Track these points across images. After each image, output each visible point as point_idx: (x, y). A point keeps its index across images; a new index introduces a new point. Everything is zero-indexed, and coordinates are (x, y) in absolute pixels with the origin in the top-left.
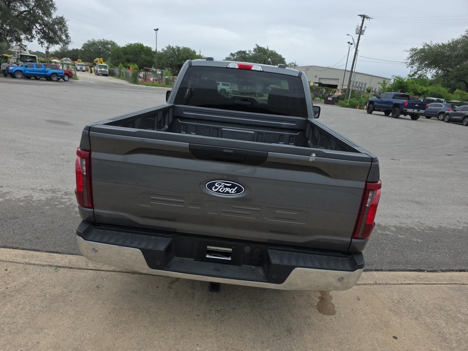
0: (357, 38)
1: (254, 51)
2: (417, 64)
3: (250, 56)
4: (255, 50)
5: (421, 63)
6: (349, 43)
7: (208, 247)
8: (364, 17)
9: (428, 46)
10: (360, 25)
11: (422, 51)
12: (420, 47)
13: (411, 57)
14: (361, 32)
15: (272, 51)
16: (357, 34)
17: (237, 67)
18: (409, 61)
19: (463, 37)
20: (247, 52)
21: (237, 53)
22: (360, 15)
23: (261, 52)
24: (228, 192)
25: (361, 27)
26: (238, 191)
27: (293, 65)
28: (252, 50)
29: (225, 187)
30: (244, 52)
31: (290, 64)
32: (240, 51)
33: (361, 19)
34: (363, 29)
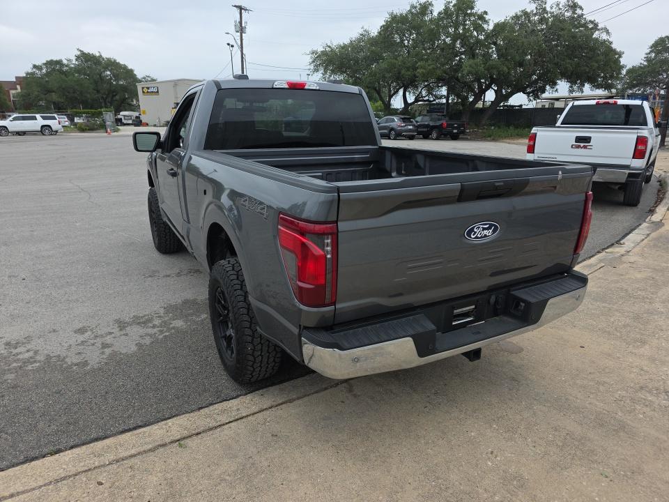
0: (239, 38)
1: (76, 60)
2: (322, 71)
3: (71, 68)
4: (78, 58)
5: (326, 70)
6: (228, 44)
7: (455, 311)
8: (240, 8)
9: (329, 47)
10: (238, 20)
11: (324, 53)
12: (320, 49)
13: (313, 62)
14: (242, 30)
15: (109, 60)
16: (237, 32)
17: (287, 86)
18: (312, 67)
19: (361, 35)
20: (65, 62)
21: (44, 64)
22: (235, 6)
23: (89, 60)
24: (485, 236)
25: (241, 22)
26: (494, 232)
27: (149, 79)
28: (74, 58)
29: (484, 229)
30: (59, 62)
31: (144, 78)
32: (52, 61)
33: (237, 11)
34: (243, 25)
